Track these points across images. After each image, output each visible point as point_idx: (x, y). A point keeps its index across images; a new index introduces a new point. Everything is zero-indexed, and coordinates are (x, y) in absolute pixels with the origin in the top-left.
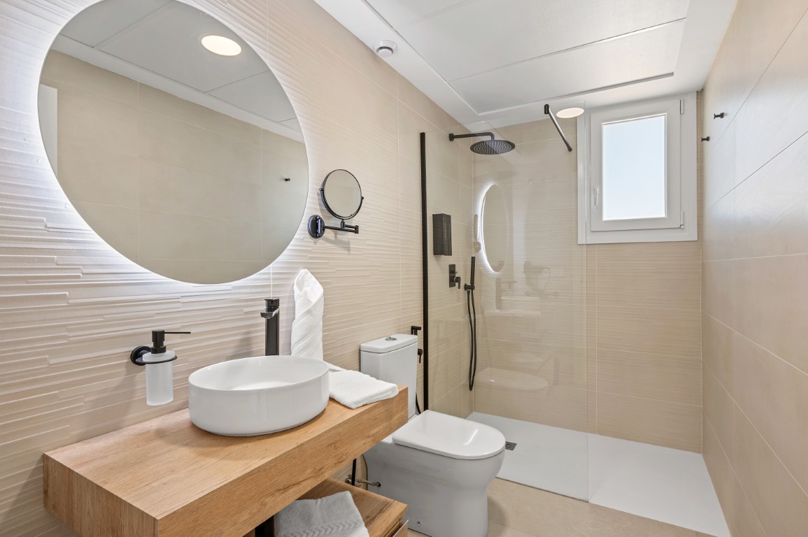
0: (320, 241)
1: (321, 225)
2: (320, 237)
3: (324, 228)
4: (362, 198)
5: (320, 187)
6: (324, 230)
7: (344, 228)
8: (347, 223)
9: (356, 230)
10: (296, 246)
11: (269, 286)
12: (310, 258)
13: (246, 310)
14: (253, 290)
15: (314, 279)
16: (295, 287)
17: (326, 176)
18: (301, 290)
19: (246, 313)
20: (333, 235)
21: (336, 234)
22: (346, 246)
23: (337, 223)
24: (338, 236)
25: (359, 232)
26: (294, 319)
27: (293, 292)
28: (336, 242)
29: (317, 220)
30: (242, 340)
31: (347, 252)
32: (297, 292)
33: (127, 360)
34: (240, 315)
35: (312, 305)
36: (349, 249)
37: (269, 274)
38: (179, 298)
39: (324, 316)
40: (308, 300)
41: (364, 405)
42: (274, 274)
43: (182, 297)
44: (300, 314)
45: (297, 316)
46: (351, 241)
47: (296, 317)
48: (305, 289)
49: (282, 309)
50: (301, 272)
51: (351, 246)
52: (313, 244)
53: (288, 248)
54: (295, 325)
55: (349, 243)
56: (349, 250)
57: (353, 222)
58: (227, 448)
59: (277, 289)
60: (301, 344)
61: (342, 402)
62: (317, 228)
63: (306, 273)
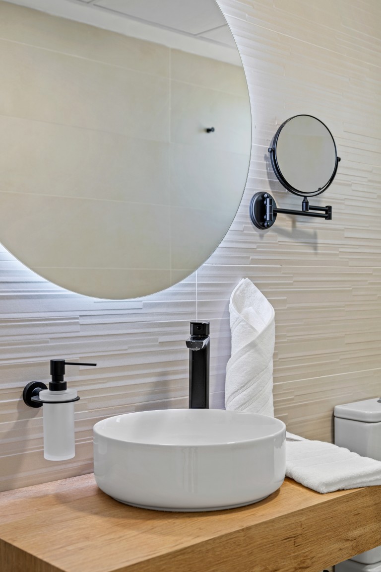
0: (269, 233)
1: (271, 208)
2: (268, 226)
3: (275, 212)
4: (338, 160)
5: (269, 146)
6: (275, 215)
7: (308, 211)
8: (312, 202)
9: (327, 213)
10: (232, 242)
11: (192, 304)
12: (254, 261)
13: (162, 339)
14: (170, 310)
15: (259, 294)
16: (231, 306)
17: (278, 127)
18: (239, 310)
19: (162, 344)
20: (290, 223)
21: (294, 222)
22: (312, 241)
23: (296, 203)
24: (298, 224)
25: (333, 216)
26: (230, 356)
27: (228, 314)
28: (294, 234)
29: (264, 199)
30: (157, 384)
31: (312, 251)
32: (234, 314)
33: (19, 399)
34: (153, 346)
35: (257, 335)
36: (315, 246)
37: (193, 285)
38: (77, 318)
39: (275, 355)
40: (252, 327)
41: (339, 490)
42: (200, 285)
43: (80, 316)
44: (238, 350)
45: (234, 351)
46: (318, 231)
47: (233, 354)
48: (245, 310)
49: (213, 340)
50: (240, 283)
51: (319, 241)
52: (257, 239)
53: (222, 245)
54: (231, 366)
55: (315, 236)
56: (315, 248)
57: (323, 201)
58: (148, 522)
59: (204, 309)
60: (241, 396)
61: (305, 483)
62: (265, 213)
63: (247, 285)
